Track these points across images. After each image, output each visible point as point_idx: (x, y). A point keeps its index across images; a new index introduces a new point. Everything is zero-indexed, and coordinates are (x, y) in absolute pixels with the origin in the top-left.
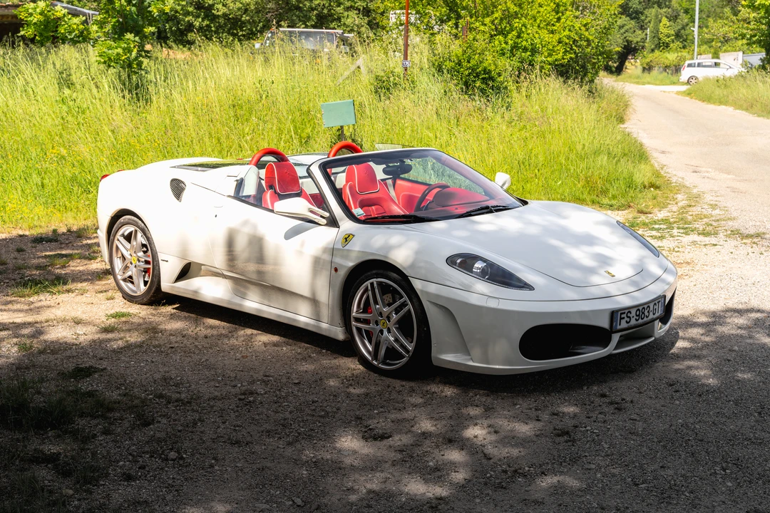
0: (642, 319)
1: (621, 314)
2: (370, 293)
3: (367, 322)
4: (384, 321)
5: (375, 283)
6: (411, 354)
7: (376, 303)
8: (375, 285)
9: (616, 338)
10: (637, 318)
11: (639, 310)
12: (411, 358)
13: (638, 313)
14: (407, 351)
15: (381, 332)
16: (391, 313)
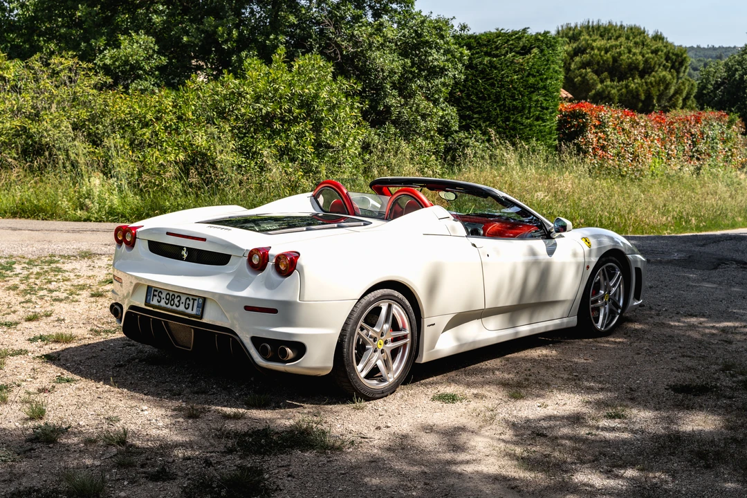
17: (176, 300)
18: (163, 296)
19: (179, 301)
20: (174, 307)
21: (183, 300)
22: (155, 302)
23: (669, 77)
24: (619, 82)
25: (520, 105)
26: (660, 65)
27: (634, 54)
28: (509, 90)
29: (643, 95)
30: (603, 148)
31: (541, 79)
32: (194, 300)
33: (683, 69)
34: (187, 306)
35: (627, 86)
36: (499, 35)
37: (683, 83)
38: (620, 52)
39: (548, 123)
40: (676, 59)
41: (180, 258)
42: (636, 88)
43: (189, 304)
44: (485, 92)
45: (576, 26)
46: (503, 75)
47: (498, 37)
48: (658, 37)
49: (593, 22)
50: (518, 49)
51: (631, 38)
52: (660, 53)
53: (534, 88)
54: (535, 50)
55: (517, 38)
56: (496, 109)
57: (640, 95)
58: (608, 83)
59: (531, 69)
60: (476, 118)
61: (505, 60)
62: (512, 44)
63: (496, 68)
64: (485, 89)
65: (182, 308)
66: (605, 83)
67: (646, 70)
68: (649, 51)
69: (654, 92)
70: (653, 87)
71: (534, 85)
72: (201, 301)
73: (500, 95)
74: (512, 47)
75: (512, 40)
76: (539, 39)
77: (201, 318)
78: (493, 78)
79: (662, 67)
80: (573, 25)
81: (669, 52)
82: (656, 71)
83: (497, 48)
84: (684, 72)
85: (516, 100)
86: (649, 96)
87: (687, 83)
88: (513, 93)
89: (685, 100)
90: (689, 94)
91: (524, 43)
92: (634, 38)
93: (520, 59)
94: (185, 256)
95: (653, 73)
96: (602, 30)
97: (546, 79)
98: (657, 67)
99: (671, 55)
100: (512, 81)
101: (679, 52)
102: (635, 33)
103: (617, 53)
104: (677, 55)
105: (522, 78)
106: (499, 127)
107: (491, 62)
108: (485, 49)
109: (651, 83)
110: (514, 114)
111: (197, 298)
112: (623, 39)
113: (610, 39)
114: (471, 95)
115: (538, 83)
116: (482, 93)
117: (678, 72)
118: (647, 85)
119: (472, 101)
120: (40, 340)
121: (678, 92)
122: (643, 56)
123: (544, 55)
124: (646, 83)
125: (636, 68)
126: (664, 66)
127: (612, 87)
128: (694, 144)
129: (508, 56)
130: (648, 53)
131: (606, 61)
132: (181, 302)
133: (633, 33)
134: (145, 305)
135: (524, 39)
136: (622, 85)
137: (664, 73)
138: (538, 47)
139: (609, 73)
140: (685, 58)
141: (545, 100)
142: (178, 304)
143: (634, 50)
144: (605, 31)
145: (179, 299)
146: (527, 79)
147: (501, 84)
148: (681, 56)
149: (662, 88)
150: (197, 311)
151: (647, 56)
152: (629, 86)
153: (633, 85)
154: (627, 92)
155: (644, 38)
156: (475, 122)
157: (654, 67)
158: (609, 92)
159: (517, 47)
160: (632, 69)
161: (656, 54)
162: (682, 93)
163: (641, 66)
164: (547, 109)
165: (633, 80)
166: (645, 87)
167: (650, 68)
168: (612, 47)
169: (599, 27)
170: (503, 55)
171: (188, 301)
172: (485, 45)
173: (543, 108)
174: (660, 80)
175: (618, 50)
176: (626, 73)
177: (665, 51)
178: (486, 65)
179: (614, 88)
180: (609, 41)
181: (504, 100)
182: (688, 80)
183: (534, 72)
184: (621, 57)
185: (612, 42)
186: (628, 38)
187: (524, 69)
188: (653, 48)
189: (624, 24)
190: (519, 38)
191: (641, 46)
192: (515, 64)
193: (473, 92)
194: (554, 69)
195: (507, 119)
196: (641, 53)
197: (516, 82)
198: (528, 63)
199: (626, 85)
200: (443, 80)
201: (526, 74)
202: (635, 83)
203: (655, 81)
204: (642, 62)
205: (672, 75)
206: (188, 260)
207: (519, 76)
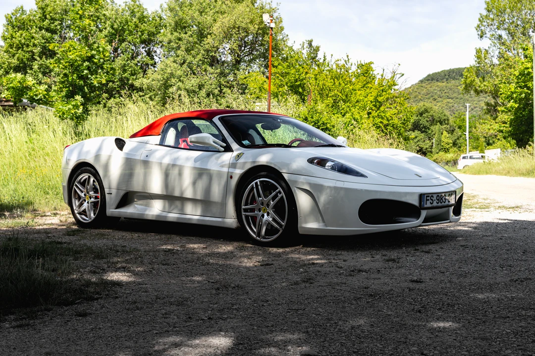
0: (441, 203)
1: (427, 197)
2: (255, 189)
3: (252, 210)
4: (264, 208)
5: (258, 182)
6: (283, 227)
7: (259, 196)
8: (259, 183)
9: (424, 213)
10: (438, 201)
11: (438, 196)
12: (284, 230)
13: (438, 198)
14: (281, 226)
15: (263, 216)
16: (269, 201)
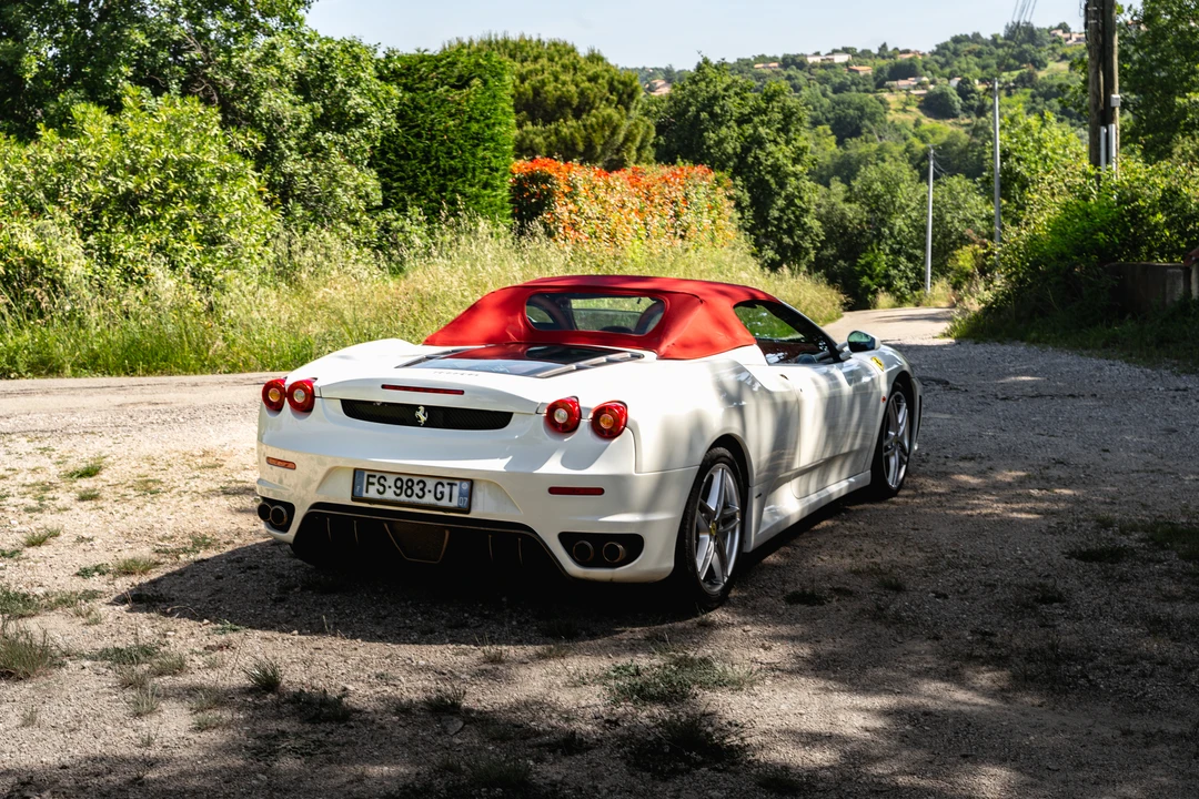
17: (417, 489)
18: (390, 481)
19: (422, 489)
20: (414, 499)
21: (430, 484)
22: (372, 493)
23: (616, 116)
24: (544, 125)
25: (460, 165)
26: (601, 99)
27: (564, 83)
28: (442, 143)
29: (581, 144)
30: (574, 225)
31: (487, 126)
32: (451, 485)
33: (634, 104)
34: (439, 496)
35: (557, 132)
36: (422, 60)
37: (636, 125)
38: (543, 80)
39: (500, 192)
40: (623, 90)
41: (415, 422)
42: (571, 134)
43: (442, 493)
44: (409, 147)
45: (471, 42)
46: (432, 120)
47: (421, 62)
48: (594, 58)
49: (496, 35)
50: (452, 81)
51: (556, 59)
52: (600, 81)
53: (478, 139)
54: (476, 82)
55: (449, 63)
56: (424, 173)
57: (577, 144)
58: (529, 127)
59: (472, 110)
60: (395, 188)
61: (435, 98)
62: (444, 73)
63: (422, 110)
64: (408, 143)
65: (429, 499)
66: (525, 128)
67: (583, 108)
68: (584, 78)
69: (596, 140)
70: (595, 131)
71: (478, 134)
72: (465, 486)
73: (429, 152)
74: (444, 77)
75: (443, 66)
76: (480, 64)
77: (468, 512)
78: (418, 126)
79: (604, 102)
80: (466, 41)
81: (612, 79)
82: (597, 108)
83: (421, 79)
84: (636, 108)
85: (453, 158)
86: (590, 146)
87: (641, 125)
88: (450, 148)
89: (639, 150)
90: (644, 140)
91: (460, 72)
92: (560, 59)
93: (455, 95)
94: (423, 419)
95: (594, 111)
96: (512, 47)
97: (494, 124)
98: (598, 101)
99: (616, 83)
100: (446, 130)
101: (627, 79)
102: (561, 50)
103: (539, 82)
104: (623, 83)
105: (460, 124)
106: (431, 201)
107: (413, 100)
108: (404, 81)
109: (592, 126)
110: (451, 180)
111: (457, 482)
112: (544, 61)
113: (524, 60)
114: (388, 153)
115: (484, 131)
116: (404, 148)
117: (627, 109)
118: (586, 130)
119: (389, 162)
120: (96, 574)
121: (629, 138)
122: (577, 86)
123: (489, 89)
124: (584, 126)
125: (569, 104)
126: (607, 100)
127: (535, 133)
128: (677, 215)
129: (438, 91)
130: (583, 81)
131: (524, 94)
132: (426, 490)
133: (558, 51)
134: (353, 500)
135: (460, 65)
136: (550, 131)
137: (609, 111)
138: (480, 77)
139: (528, 113)
140: (636, 87)
141: (495, 157)
142: (420, 494)
143: (562, 77)
144: (516, 49)
145: (421, 485)
146: (468, 125)
147: (432, 135)
148: (631, 85)
149: (607, 133)
150: (460, 501)
151: (582, 85)
152: (560, 132)
153: (565, 130)
154: (558, 141)
155: (575, 58)
156: (396, 194)
157: (594, 102)
158: (531, 141)
159: (450, 77)
160: (562, 103)
161: (596, 82)
162: (635, 139)
163: (575, 102)
164: (497, 170)
165: (565, 122)
166: (583, 132)
167: (587, 103)
168: (530, 72)
169: (506, 42)
170: (430, 89)
171: (440, 488)
172: (402, 74)
173: (491, 169)
174: (604, 122)
175: (539, 78)
176: (555, 112)
177: (607, 77)
178: (409, 107)
179: (538, 135)
180: (525, 64)
181: (437, 159)
182: (642, 121)
183: (476, 114)
184: (546, 88)
185: (529, 66)
186: (551, 59)
187: (464, 112)
188: (590, 73)
189: (545, 38)
190: (453, 64)
191: (572, 72)
192: (449, 102)
193: (389, 148)
194: (503, 109)
195: (443, 188)
196: (573, 81)
197: (453, 131)
198: (468, 101)
199: (556, 129)
200: (365, 131)
201: (466, 118)
202: (568, 127)
203: (598, 124)
204: (576, 95)
205: (620, 113)
206: (427, 425)
207: (457, 121)
